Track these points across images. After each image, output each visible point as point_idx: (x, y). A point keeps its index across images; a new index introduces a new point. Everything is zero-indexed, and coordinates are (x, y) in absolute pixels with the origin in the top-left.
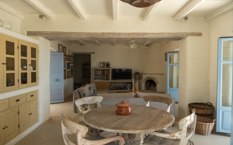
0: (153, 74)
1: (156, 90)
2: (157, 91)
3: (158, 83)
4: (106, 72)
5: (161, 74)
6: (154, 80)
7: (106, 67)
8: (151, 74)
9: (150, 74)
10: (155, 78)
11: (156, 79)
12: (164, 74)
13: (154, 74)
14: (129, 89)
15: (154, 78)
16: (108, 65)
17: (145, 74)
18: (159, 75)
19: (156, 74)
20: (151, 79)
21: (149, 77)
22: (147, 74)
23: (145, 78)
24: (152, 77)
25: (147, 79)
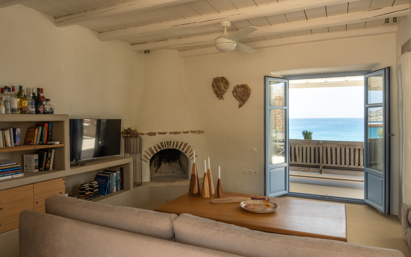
0: (180, 133)
3: (196, 156)
4: (38, 132)
6: (183, 149)
7: (37, 112)
8: (176, 133)
9: (171, 133)
10: (186, 145)
11: (189, 147)
12: (202, 132)
13: (184, 133)
14: (117, 191)
15: (182, 143)
18: (196, 134)
19: (188, 132)
20: (174, 148)
21: (168, 142)
22: (160, 133)
23: (154, 147)
24: (177, 143)
25: (159, 148)
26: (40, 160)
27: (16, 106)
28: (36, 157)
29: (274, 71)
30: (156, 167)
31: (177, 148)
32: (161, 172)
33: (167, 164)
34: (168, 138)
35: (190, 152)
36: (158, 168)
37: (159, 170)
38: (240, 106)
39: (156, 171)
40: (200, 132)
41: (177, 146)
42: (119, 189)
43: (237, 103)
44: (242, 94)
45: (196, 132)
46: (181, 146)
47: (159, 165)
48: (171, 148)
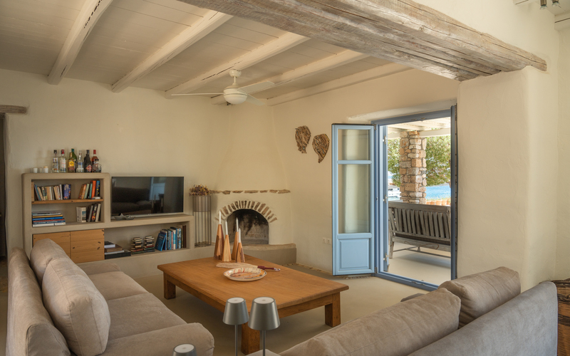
0: (256, 192)
1: (267, 242)
2: (271, 243)
3: (276, 219)
4: (86, 188)
5: (281, 192)
6: (260, 210)
7: (85, 171)
8: (251, 192)
9: (246, 192)
10: (263, 205)
11: (267, 208)
12: (289, 192)
13: (262, 192)
14: (177, 248)
15: (259, 203)
16: (89, 161)
17: (227, 192)
18: (277, 194)
19: (265, 191)
20: (250, 208)
21: (242, 202)
22: (234, 192)
23: (229, 206)
24: (254, 203)
25: (234, 208)
26: (88, 212)
27: (64, 165)
28: (84, 209)
29: (351, 116)
30: (247, 229)
31: (253, 209)
32: (252, 235)
33: (258, 227)
34: (242, 197)
35: (268, 214)
36: (248, 231)
37: (249, 233)
38: (320, 161)
39: (247, 234)
40: (285, 191)
41: (252, 207)
42: (180, 247)
43: (317, 157)
44: (322, 146)
45: (276, 191)
46: (257, 206)
47: (250, 227)
48: (247, 208)
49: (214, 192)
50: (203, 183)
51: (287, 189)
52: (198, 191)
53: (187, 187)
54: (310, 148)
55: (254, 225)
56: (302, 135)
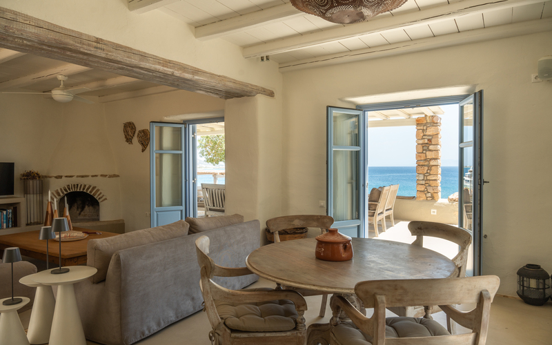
0: (87, 176)
1: (98, 220)
2: (102, 219)
3: (106, 199)
5: (110, 176)
6: (91, 192)
8: (83, 177)
9: (78, 176)
10: (94, 188)
11: (98, 190)
12: (118, 176)
13: (93, 176)
14: (8, 227)
15: (90, 186)
17: (60, 177)
18: (107, 178)
19: (96, 176)
20: (81, 190)
21: (74, 185)
22: (66, 177)
23: (61, 189)
24: (85, 186)
25: (66, 190)
29: (166, 116)
30: (80, 210)
31: (85, 191)
32: (85, 215)
33: (91, 207)
34: (74, 181)
35: (99, 195)
36: (82, 211)
37: (82, 213)
38: (143, 151)
39: (80, 214)
40: (115, 176)
41: (84, 189)
42: (10, 226)
43: (140, 147)
44: (145, 139)
45: (106, 176)
46: (88, 189)
47: (83, 208)
48: (78, 190)
49: (46, 177)
50: (35, 169)
51: (117, 174)
52: (29, 176)
53: (18, 172)
54: (135, 140)
55: (87, 207)
56: (129, 129)
